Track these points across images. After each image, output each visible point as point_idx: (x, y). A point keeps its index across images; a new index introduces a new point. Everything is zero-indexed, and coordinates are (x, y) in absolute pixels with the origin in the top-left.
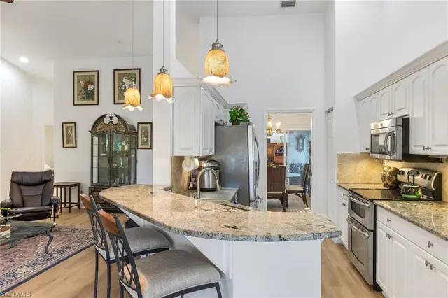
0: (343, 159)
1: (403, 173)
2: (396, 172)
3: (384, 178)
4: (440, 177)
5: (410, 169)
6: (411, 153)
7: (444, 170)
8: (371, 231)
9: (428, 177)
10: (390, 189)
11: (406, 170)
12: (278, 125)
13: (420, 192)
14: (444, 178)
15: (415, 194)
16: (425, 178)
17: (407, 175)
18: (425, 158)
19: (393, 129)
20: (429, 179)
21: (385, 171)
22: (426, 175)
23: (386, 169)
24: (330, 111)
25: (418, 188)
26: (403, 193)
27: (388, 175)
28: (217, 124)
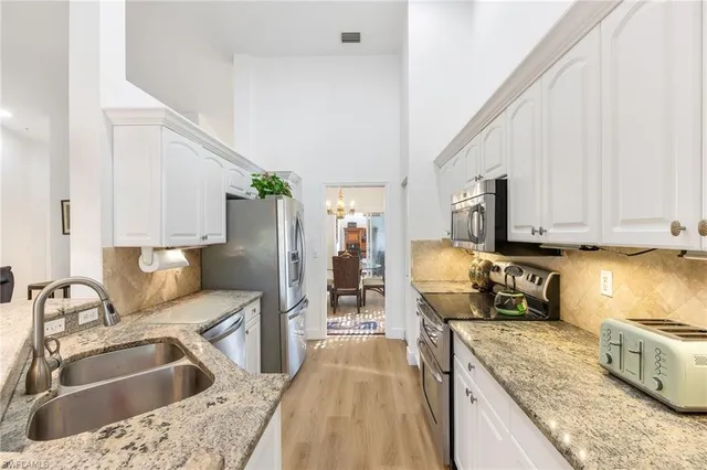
0: (419, 248)
1: (498, 269)
2: (489, 267)
3: (472, 275)
4: (556, 280)
5: (508, 265)
6: (509, 239)
7: (564, 268)
8: (446, 373)
9: (537, 279)
10: (481, 292)
11: (503, 265)
12: (352, 204)
13: (524, 304)
14: (563, 282)
15: (515, 308)
16: (533, 280)
17: (504, 274)
18: (535, 248)
19: (480, 199)
20: (539, 284)
21: (474, 265)
22: (534, 276)
23: (475, 261)
24: (404, 184)
25: (522, 297)
26: (499, 306)
27: (477, 272)
28: (229, 197)
